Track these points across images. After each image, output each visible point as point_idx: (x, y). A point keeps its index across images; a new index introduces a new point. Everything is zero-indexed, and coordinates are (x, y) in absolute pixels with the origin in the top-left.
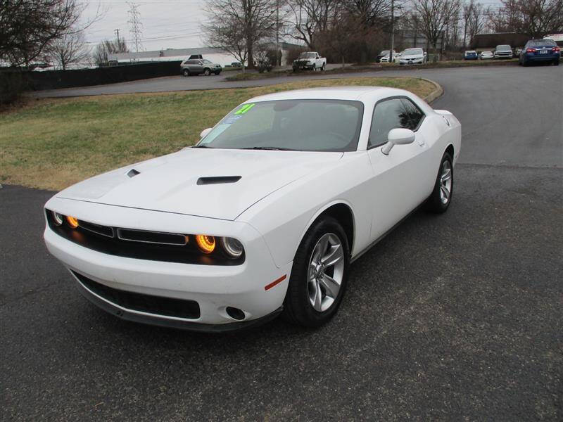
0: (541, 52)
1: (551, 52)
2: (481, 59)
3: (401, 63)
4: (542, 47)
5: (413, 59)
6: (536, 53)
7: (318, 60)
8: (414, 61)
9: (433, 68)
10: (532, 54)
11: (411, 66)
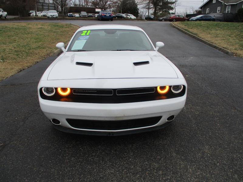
0: (107, 15)
1: (110, 16)
2: (75, 17)
3: (48, 17)
4: (107, 14)
5: (53, 15)
6: (105, 16)
7: (3, 13)
8: (54, 16)
9: (63, 20)
10: (103, 16)
11: (53, 18)
